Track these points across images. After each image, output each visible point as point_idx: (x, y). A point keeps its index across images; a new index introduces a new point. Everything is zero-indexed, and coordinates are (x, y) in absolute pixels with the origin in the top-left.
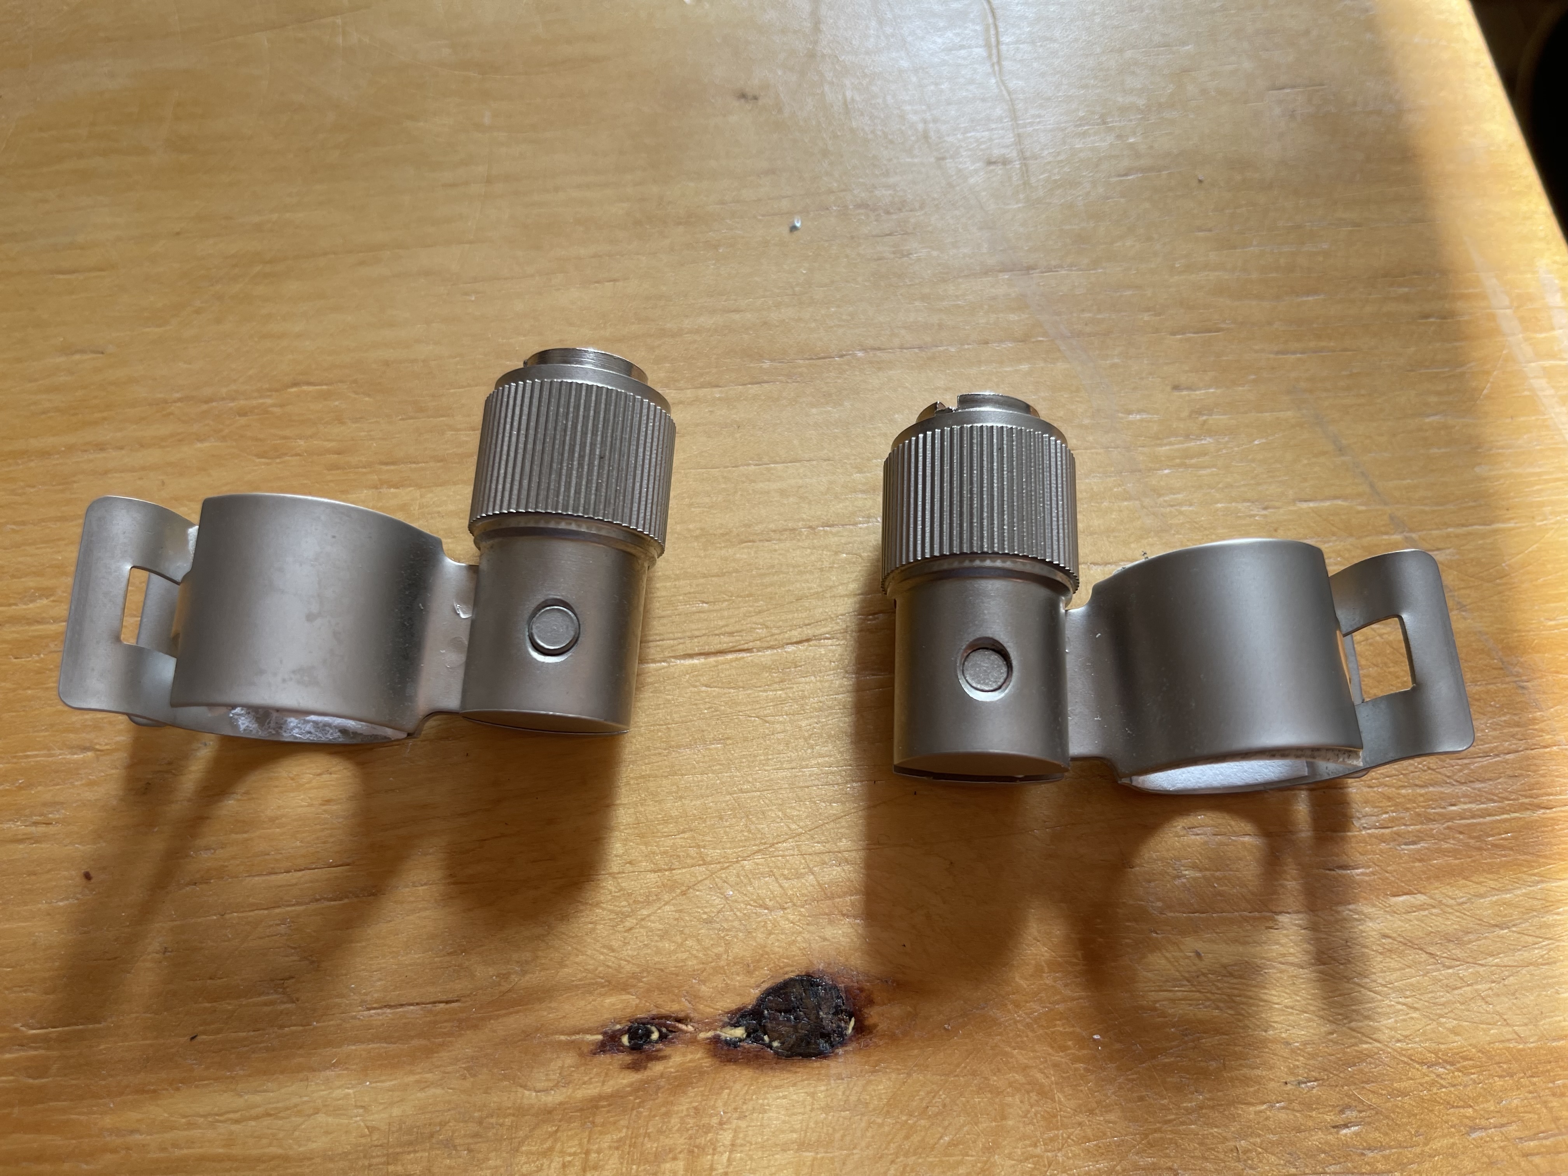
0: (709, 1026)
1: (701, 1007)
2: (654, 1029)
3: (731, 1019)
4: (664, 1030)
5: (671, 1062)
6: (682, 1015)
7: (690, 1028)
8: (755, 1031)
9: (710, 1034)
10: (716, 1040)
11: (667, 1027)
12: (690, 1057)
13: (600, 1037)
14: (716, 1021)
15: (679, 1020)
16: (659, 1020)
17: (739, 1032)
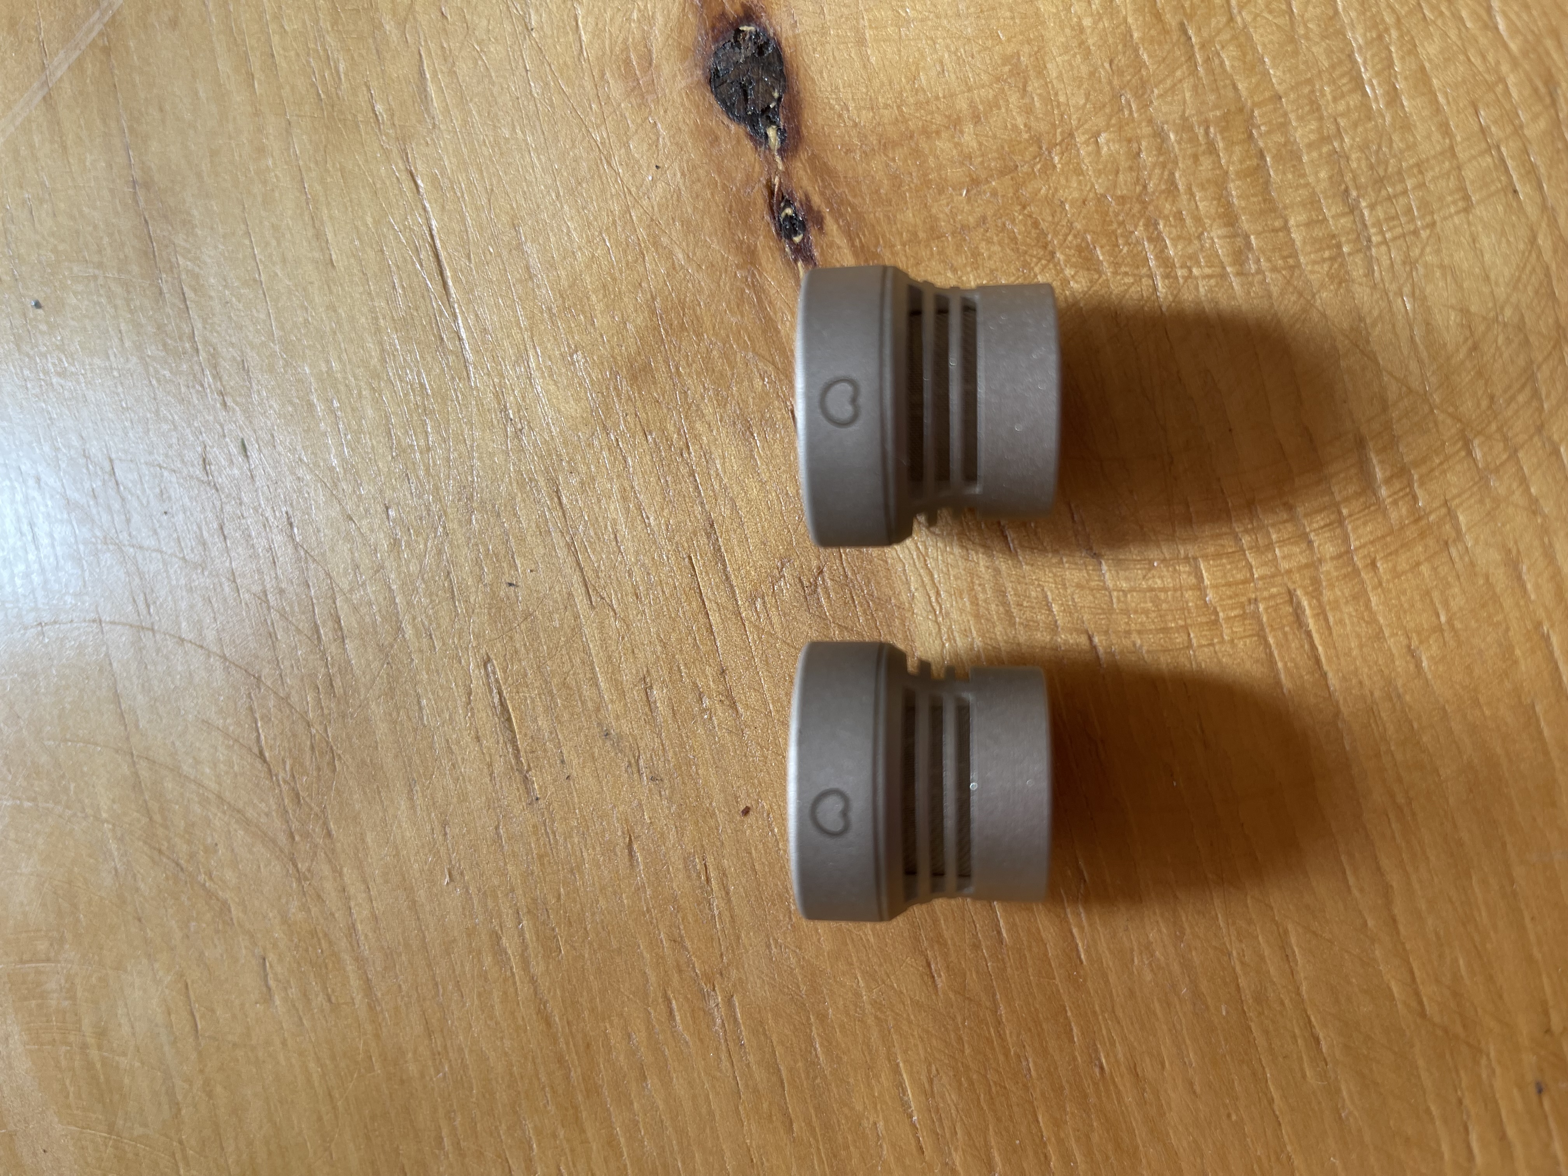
0: (771, 163)
1: (755, 175)
2: (783, 215)
3: (761, 144)
4: (782, 205)
5: (810, 189)
6: (766, 193)
7: (776, 181)
8: (768, 117)
9: (778, 159)
10: (782, 151)
11: (779, 203)
12: (801, 172)
13: (800, 264)
14: (766, 157)
15: (771, 193)
16: (773, 211)
17: (772, 132)
